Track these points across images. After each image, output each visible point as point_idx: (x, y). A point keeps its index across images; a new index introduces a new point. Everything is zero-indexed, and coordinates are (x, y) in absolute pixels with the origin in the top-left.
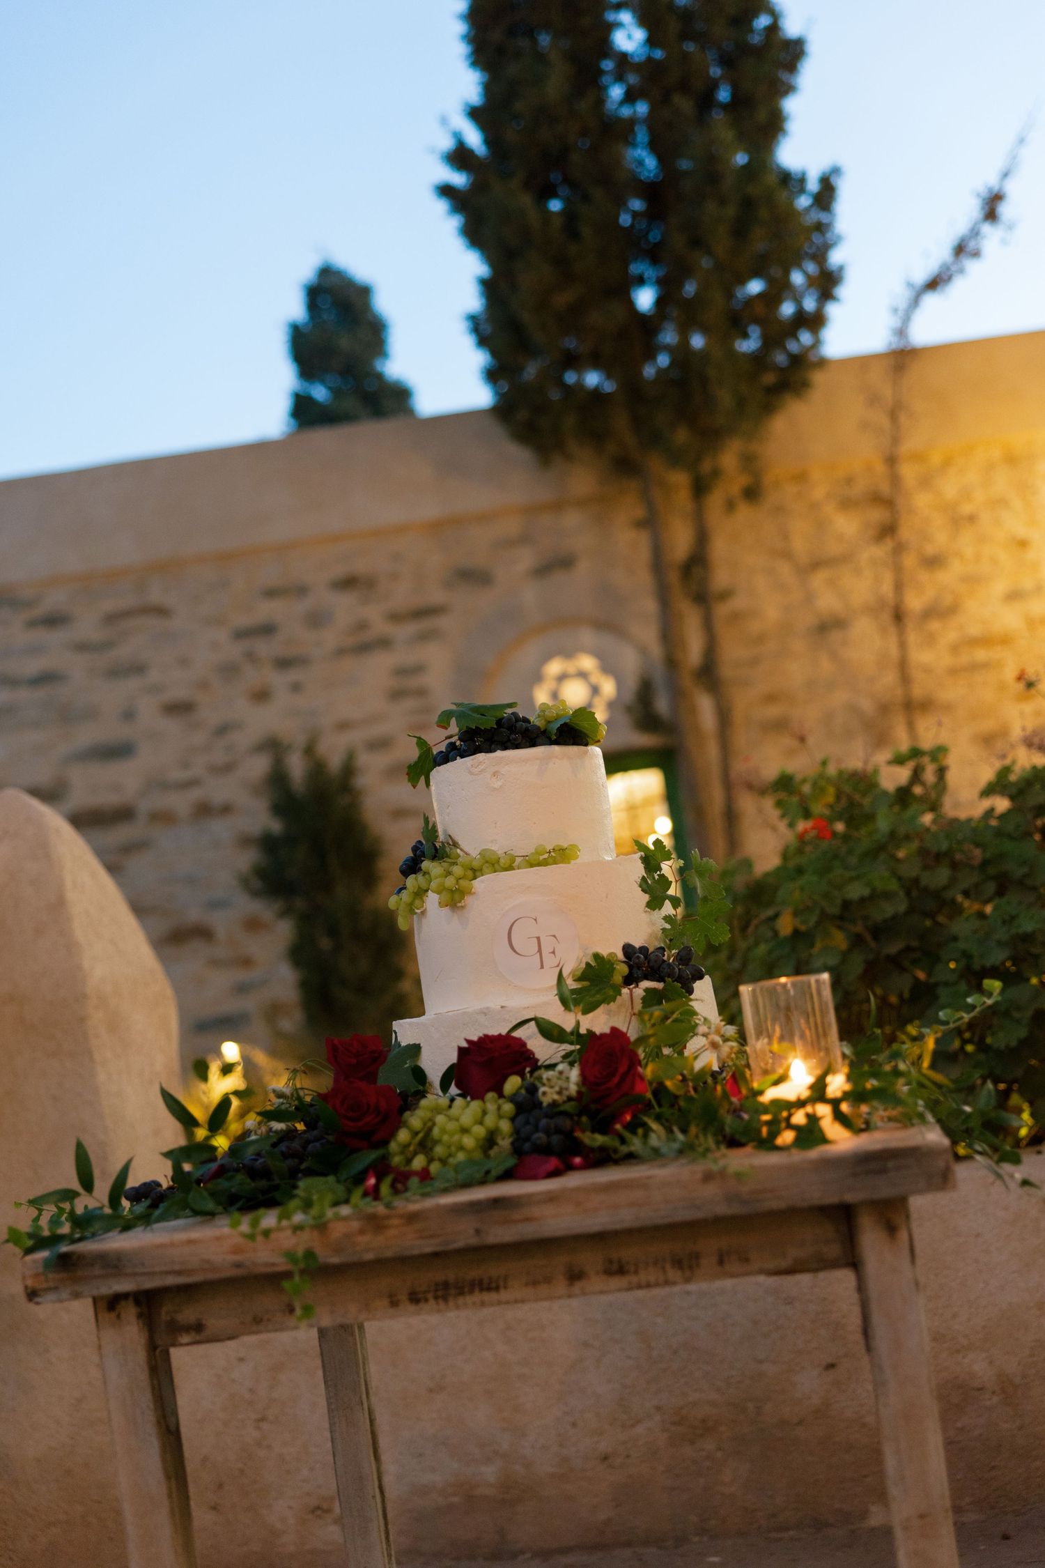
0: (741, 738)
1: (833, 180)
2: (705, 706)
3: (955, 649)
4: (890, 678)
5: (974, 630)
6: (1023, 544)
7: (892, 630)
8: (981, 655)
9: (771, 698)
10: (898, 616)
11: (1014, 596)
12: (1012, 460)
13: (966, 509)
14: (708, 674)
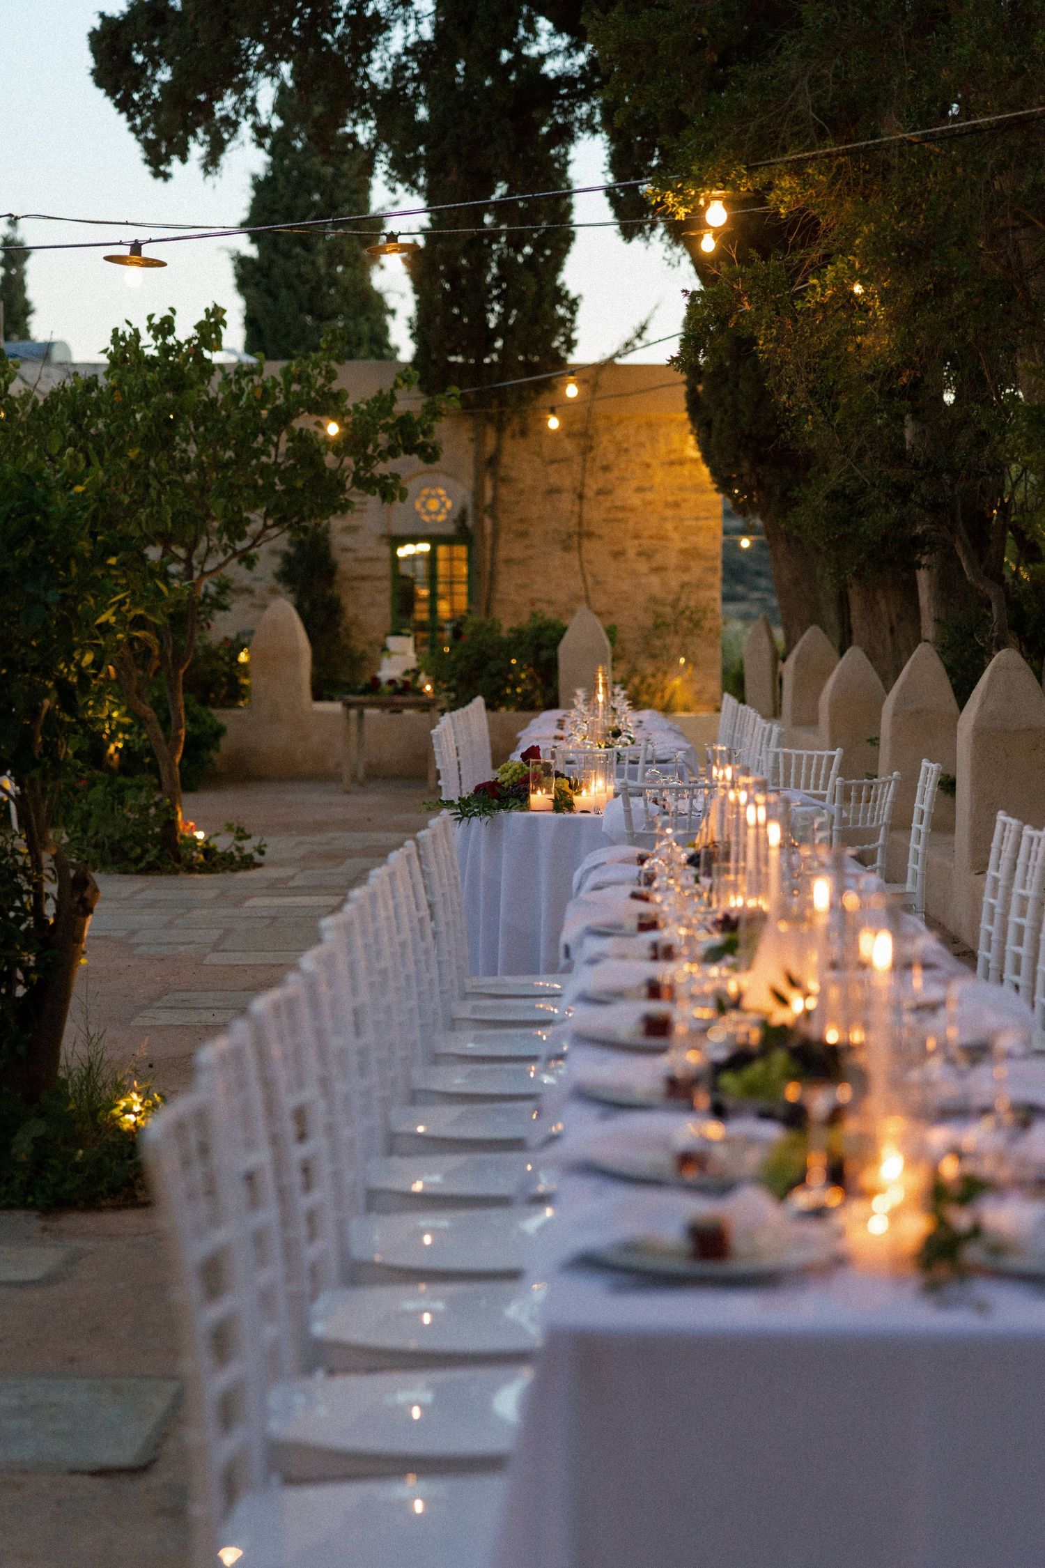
0: (503, 536)
1: (578, 301)
2: (488, 522)
3: (609, 510)
4: (575, 521)
5: (618, 503)
6: (648, 466)
7: (577, 501)
8: (620, 515)
9: (522, 521)
10: (581, 497)
11: (640, 490)
12: (650, 425)
13: (625, 445)
14: (492, 510)
